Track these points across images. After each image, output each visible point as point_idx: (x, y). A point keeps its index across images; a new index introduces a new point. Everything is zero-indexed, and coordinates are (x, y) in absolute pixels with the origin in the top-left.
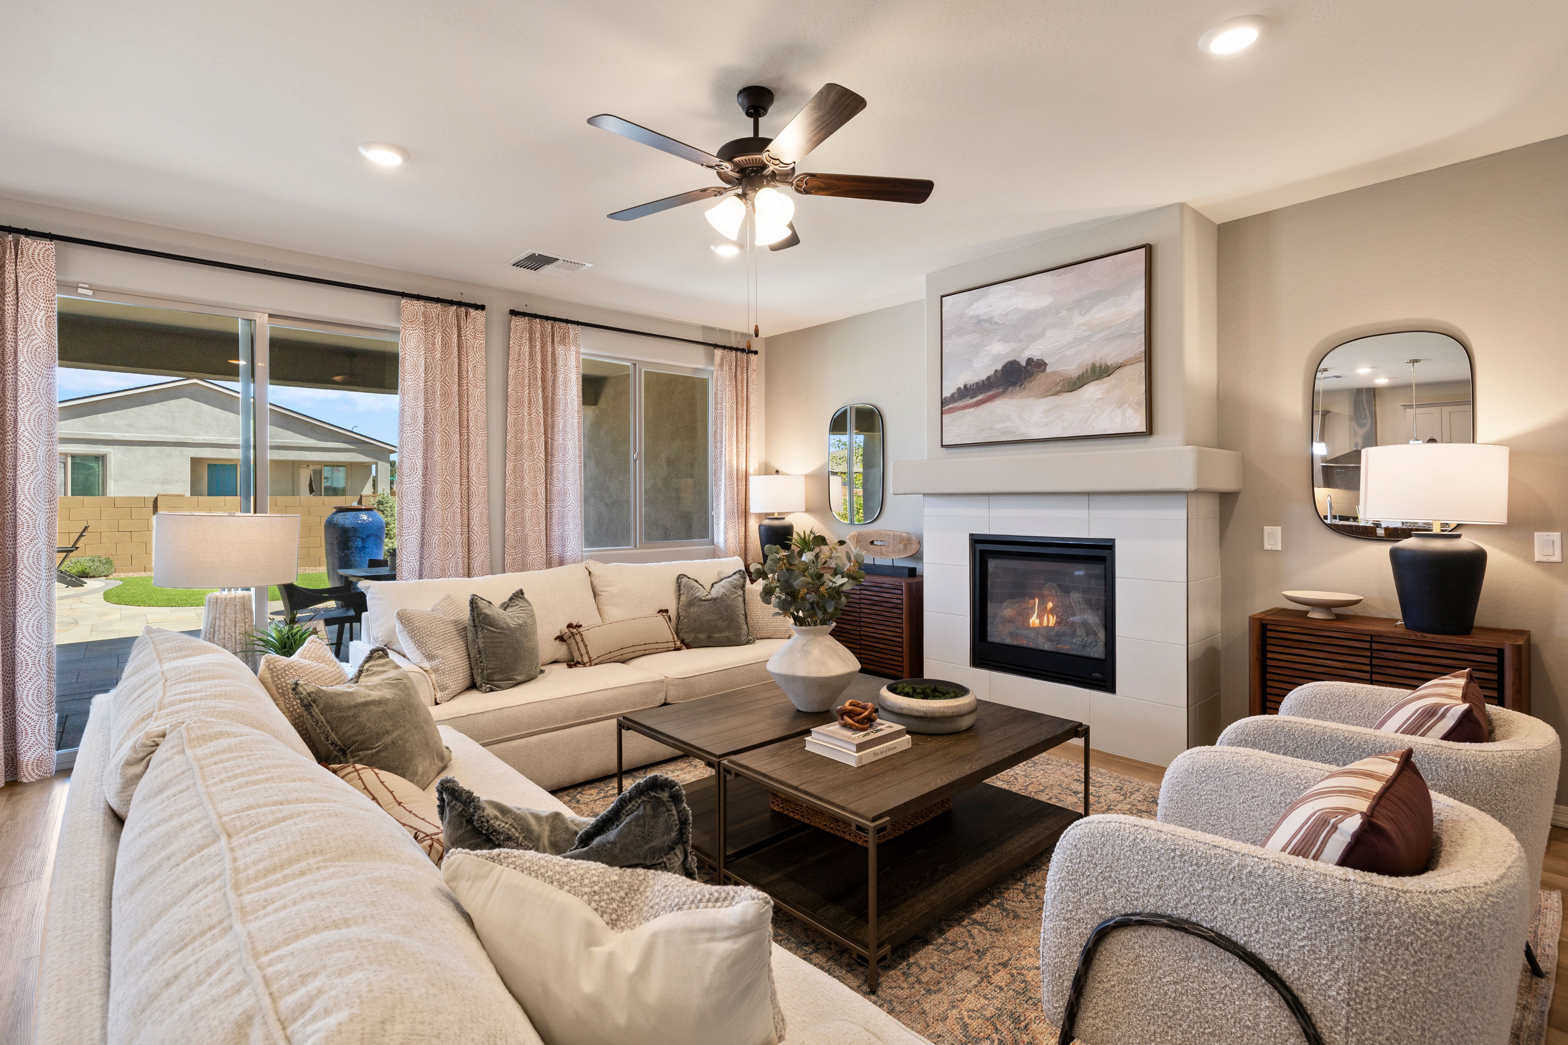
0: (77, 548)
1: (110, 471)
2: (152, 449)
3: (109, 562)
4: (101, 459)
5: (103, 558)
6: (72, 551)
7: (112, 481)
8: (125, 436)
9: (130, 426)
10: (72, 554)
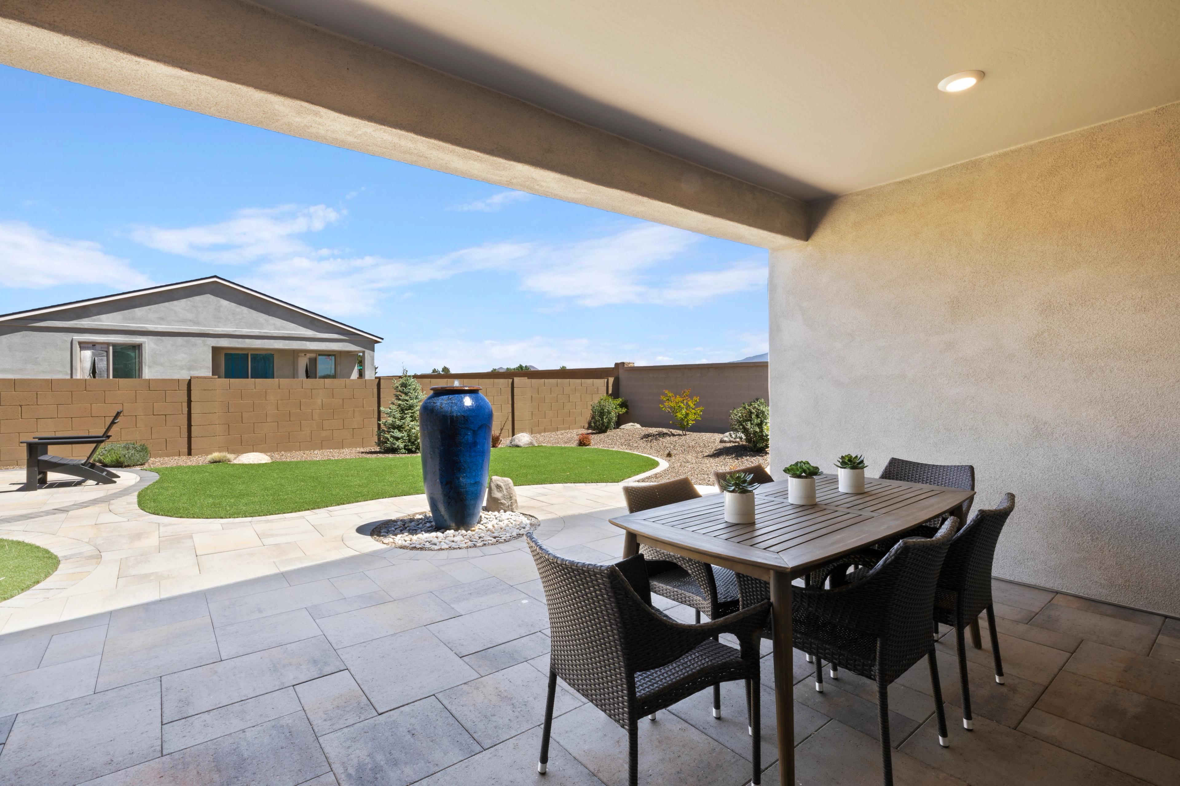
0: (109, 437)
1: (145, 358)
2: (180, 339)
3: (144, 449)
4: (137, 348)
5: (137, 445)
6: (102, 442)
7: (147, 367)
8: (157, 328)
9: (162, 319)
10: (102, 445)
